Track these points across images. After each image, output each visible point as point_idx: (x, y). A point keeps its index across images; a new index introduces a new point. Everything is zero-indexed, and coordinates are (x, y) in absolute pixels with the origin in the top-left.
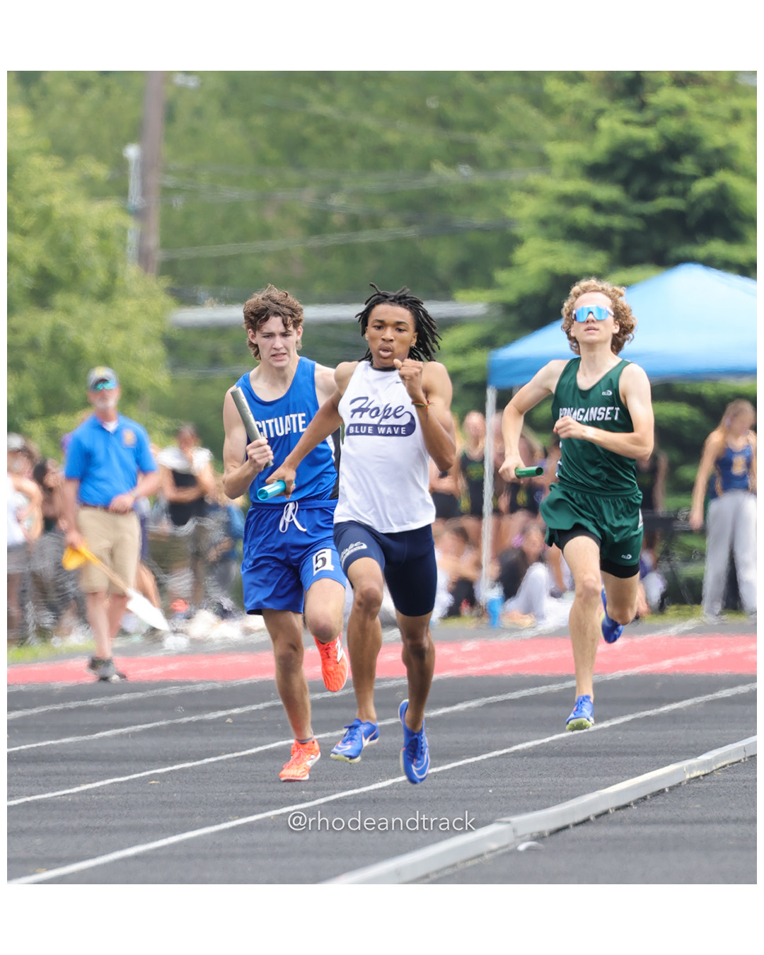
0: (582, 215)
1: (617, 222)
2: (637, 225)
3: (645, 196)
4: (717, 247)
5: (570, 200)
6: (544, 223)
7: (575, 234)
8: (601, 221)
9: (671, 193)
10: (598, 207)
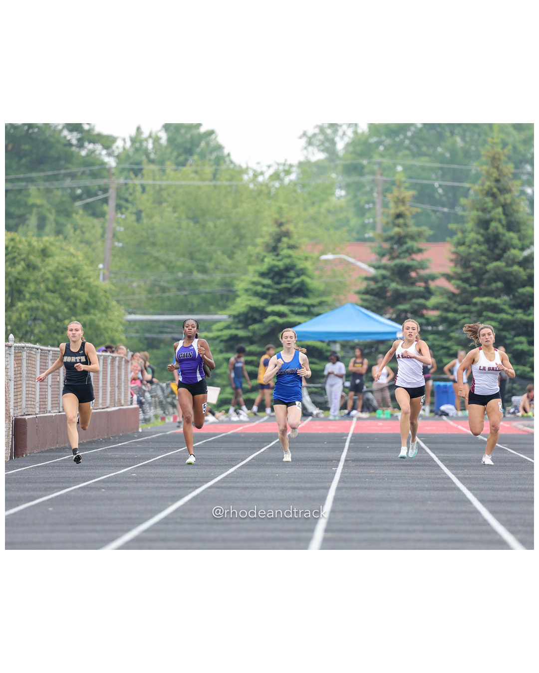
0: (259, 288)
1: (270, 291)
2: (276, 292)
3: (278, 283)
4: (300, 300)
5: (254, 283)
6: (246, 290)
7: (256, 294)
8: (265, 290)
9: (287, 282)
10: (264, 286)
